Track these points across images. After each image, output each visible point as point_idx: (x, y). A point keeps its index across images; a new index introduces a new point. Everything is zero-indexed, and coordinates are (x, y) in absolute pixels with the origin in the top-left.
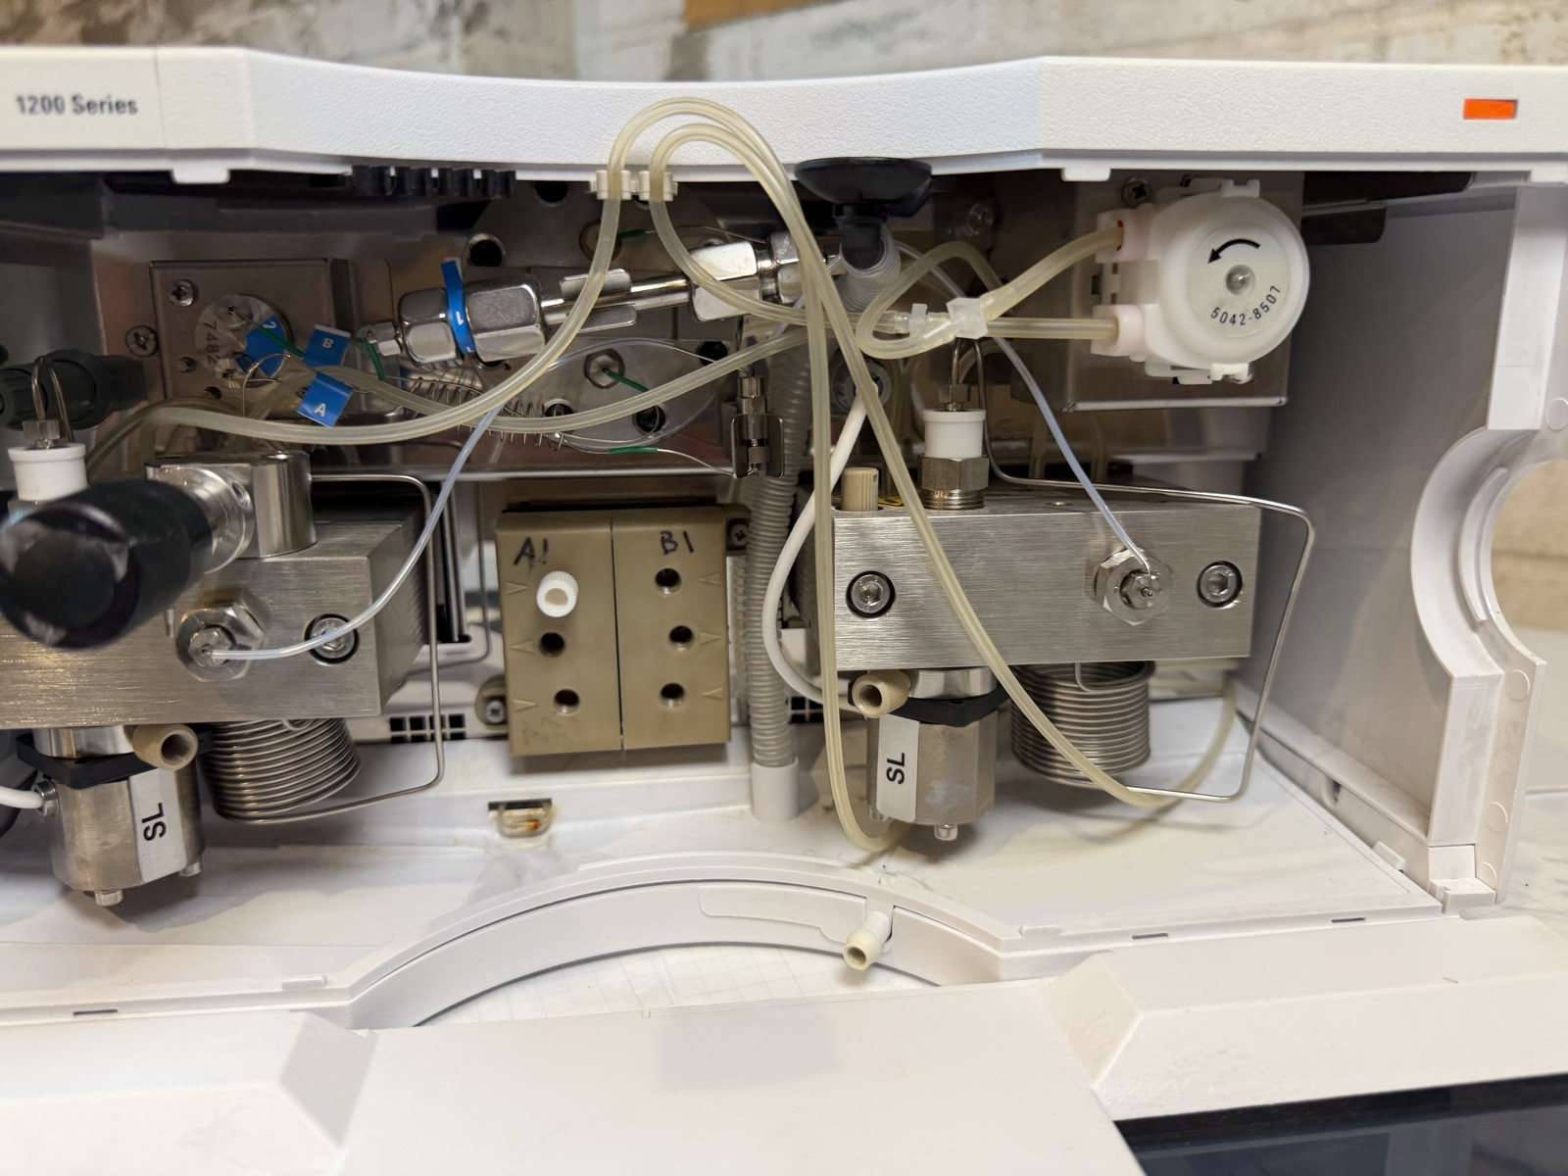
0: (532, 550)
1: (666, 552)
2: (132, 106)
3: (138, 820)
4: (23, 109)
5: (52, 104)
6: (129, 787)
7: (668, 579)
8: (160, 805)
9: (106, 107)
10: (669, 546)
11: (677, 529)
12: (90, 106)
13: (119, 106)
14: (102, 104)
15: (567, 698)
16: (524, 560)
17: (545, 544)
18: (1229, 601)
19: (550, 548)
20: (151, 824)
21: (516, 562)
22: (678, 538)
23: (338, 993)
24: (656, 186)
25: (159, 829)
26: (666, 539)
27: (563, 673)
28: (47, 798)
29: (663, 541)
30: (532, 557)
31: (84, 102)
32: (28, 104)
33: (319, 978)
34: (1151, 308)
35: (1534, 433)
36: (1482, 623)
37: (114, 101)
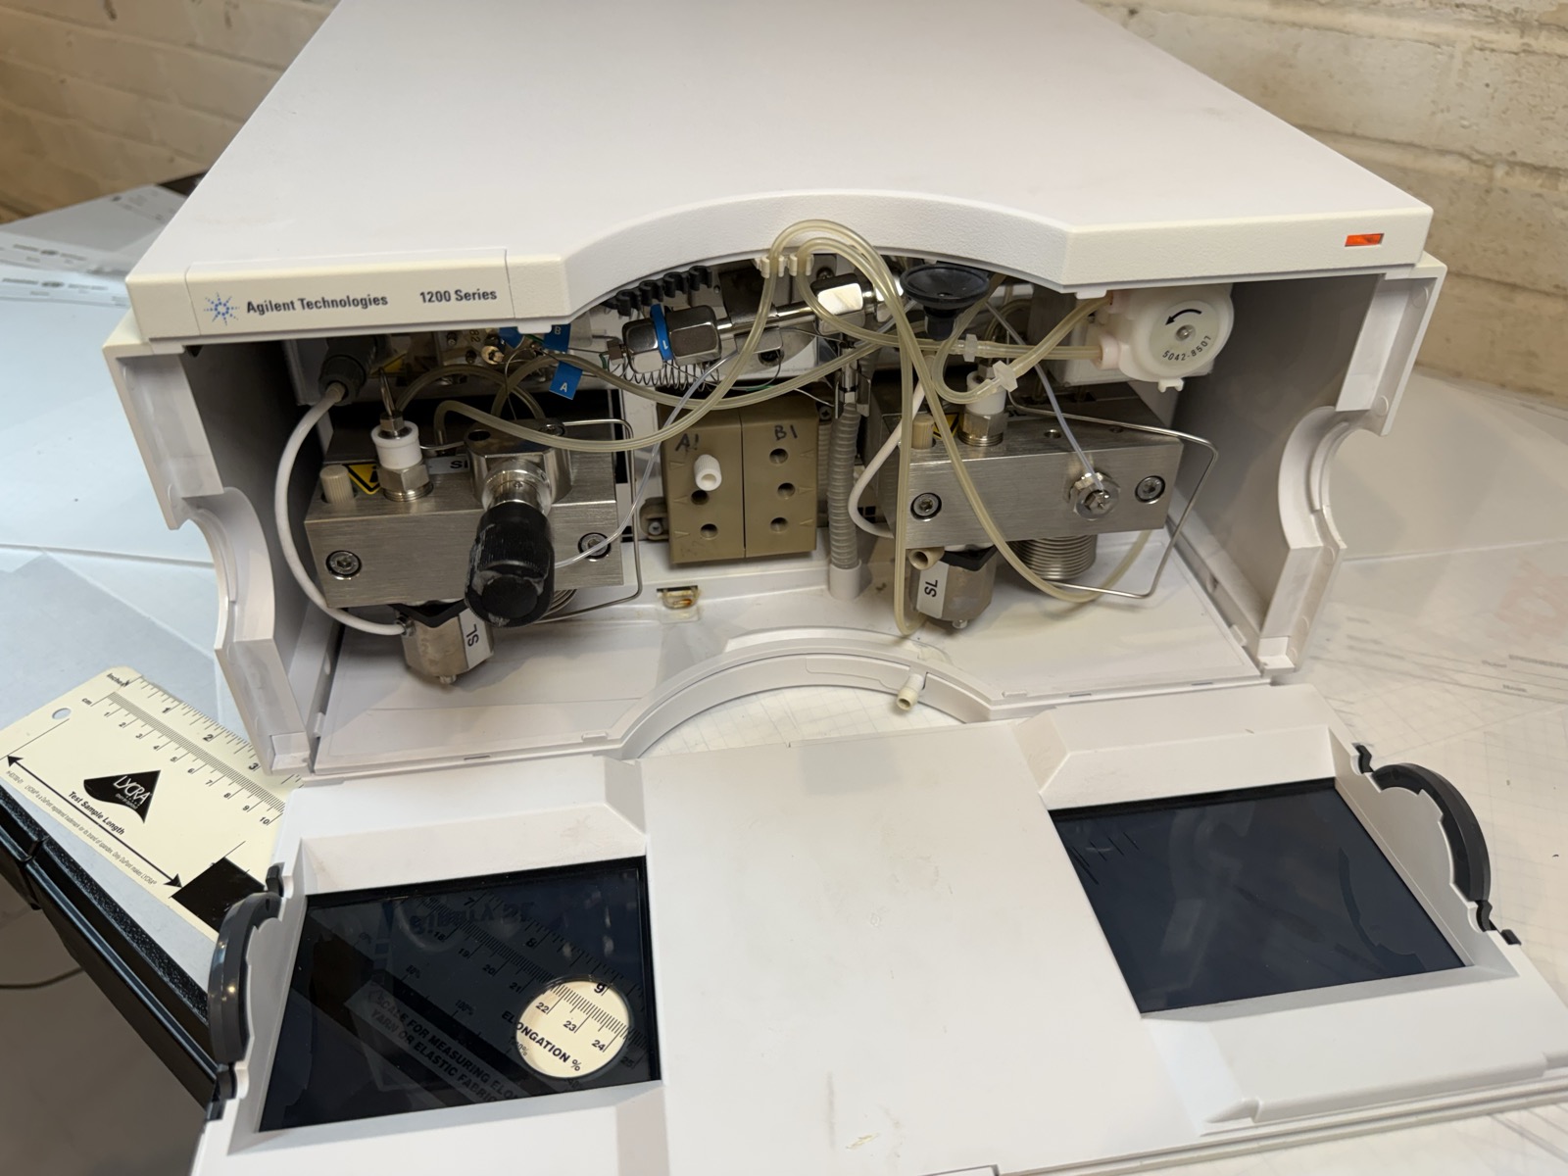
0: (688, 441)
1: (779, 438)
2: (493, 295)
3: (465, 636)
4: (424, 300)
5: (443, 296)
6: (459, 620)
7: (779, 453)
8: (475, 626)
9: (476, 296)
10: (780, 435)
11: (786, 424)
12: (467, 296)
13: (485, 295)
14: (474, 294)
15: (710, 528)
16: (683, 447)
17: (697, 437)
18: (1154, 499)
19: (700, 439)
20: (471, 637)
21: (677, 449)
22: (787, 429)
23: (613, 741)
24: (802, 264)
25: (475, 639)
26: (779, 430)
27: (706, 514)
28: (407, 627)
29: (777, 432)
30: (688, 445)
31: (462, 294)
32: (428, 297)
33: (604, 735)
34: (1125, 347)
35: (1366, 411)
36: (1317, 511)
37: (481, 292)
